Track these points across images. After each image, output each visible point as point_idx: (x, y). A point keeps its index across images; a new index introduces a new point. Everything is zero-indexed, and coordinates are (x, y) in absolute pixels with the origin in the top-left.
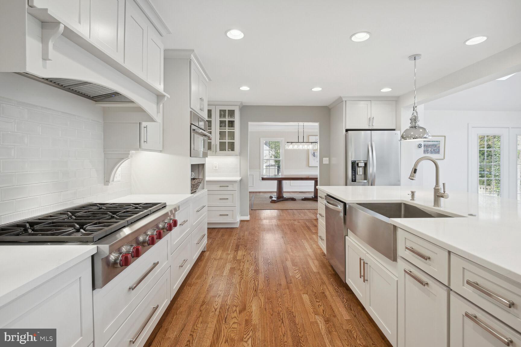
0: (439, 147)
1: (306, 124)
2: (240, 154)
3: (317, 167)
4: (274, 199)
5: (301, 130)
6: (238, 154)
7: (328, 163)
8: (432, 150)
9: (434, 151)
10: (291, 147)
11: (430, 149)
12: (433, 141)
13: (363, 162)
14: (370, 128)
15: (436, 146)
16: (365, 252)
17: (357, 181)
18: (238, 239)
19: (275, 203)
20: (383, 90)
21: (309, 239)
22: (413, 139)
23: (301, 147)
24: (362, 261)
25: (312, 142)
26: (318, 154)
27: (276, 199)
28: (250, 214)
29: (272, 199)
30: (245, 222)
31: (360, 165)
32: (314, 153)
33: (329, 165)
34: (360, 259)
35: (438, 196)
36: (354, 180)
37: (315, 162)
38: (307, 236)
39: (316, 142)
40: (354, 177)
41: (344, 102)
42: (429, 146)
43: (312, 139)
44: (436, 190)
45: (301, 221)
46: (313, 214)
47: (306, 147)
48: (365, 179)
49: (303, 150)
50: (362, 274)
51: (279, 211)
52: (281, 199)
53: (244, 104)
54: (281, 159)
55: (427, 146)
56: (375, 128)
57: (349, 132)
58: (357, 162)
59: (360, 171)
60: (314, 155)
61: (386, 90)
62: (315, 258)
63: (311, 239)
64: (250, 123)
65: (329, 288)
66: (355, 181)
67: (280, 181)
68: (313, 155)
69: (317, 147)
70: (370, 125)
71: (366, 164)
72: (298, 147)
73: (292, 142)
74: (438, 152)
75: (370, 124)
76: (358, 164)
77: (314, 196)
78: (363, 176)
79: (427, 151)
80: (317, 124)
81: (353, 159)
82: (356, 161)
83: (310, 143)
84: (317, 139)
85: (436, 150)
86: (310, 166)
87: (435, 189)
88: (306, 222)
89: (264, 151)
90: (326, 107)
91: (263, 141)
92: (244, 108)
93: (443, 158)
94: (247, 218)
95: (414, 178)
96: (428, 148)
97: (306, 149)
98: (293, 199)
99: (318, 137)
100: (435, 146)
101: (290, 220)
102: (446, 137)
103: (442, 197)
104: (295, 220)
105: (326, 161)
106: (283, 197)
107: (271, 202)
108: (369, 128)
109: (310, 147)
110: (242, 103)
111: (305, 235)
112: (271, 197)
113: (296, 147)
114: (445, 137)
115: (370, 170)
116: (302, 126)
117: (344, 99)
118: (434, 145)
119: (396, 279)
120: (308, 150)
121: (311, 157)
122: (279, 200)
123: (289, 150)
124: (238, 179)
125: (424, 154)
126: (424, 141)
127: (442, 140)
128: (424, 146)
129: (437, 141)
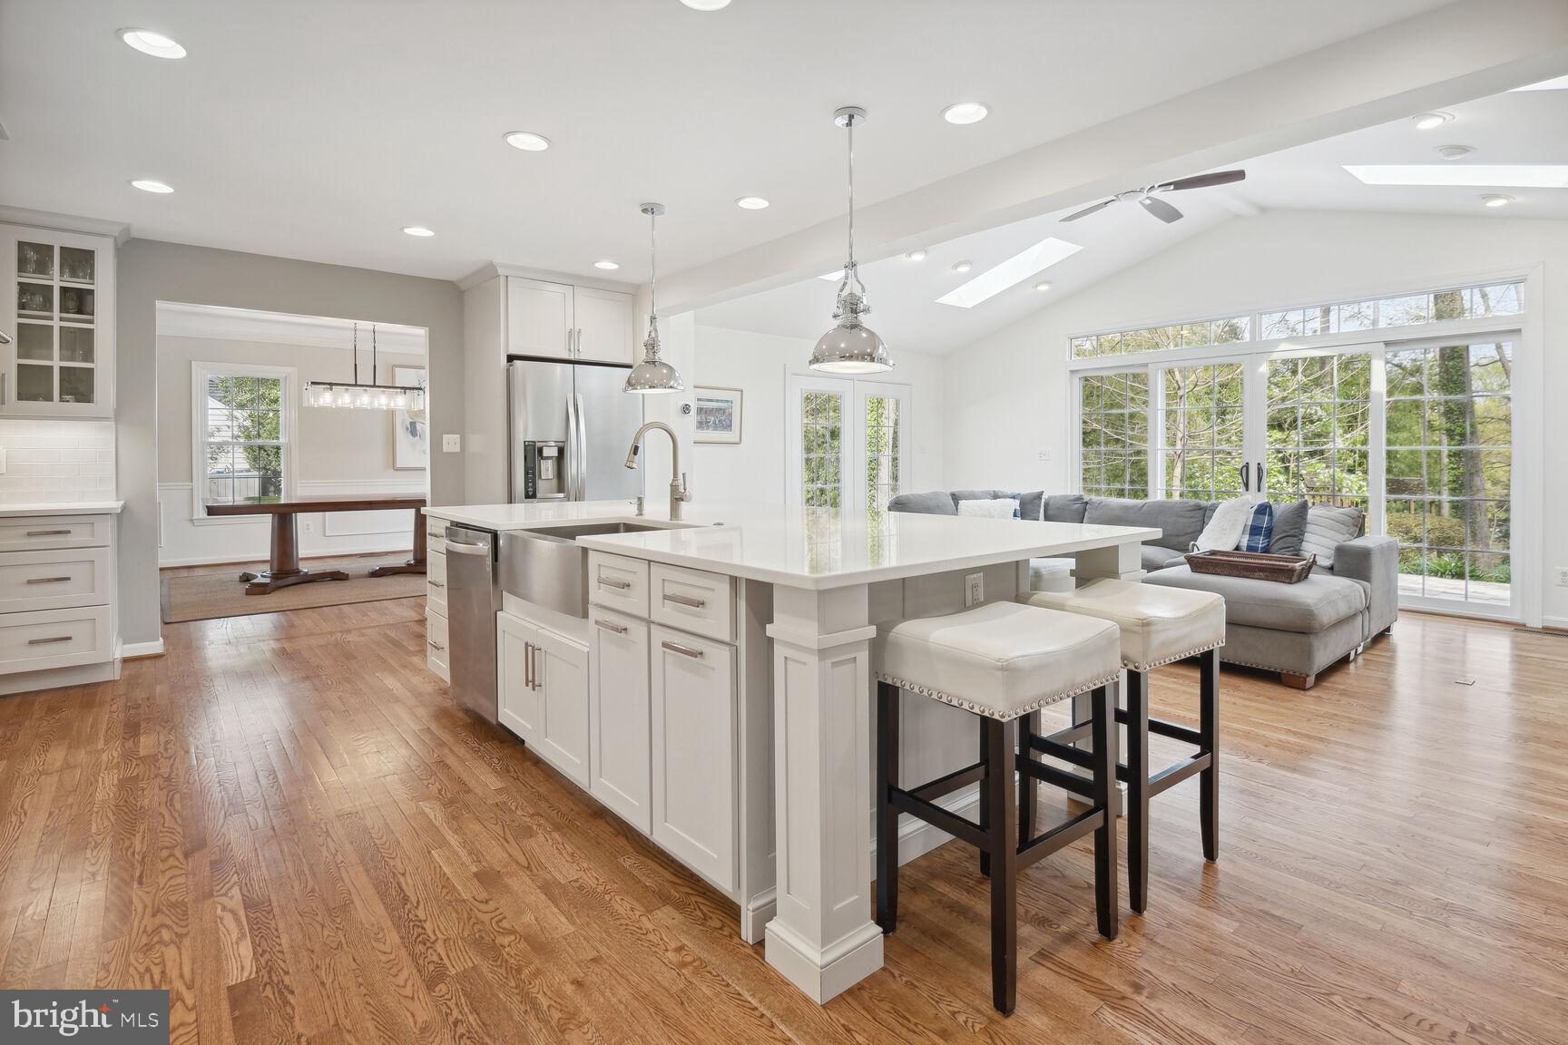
0: (730, 414)
1: (382, 326)
2: (119, 416)
3: (424, 469)
4: (260, 580)
5: (365, 346)
6: (111, 414)
7: (457, 449)
8: (717, 422)
9: (722, 423)
10: (326, 399)
11: (712, 419)
12: (717, 401)
13: (553, 444)
14: (572, 358)
15: (724, 413)
16: (535, 628)
17: (538, 495)
18: (128, 708)
19: (264, 593)
20: (598, 265)
21: (397, 668)
22: (650, 387)
23: (365, 399)
24: (530, 648)
25: (405, 389)
26: (425, 427)
27: (268, 580)
28: (165, 637)
29: (255, 581)
30: (147, 663)
31: (546, 452)
32: (413, 424)
33: (460, 458)
34: (527, 644)
35: (677, 498)
36: (531, 493)
37: (416, 453)
38: (391, 662)
39: (421, 389)
40: (530, 484)
41: (502, 280)
42: (710, 411)
43: (405, 377)
44: (674, 488)
45: (368, 631)
46: (410, 608)
47: (382, 401)
48: (561, 489)
49: (374, 411)
50: (530, 678)
51: (287, 615)
52: (292, 580)
53: (135, 234)
54: (282, 440)
55: (706, 412)
56: (583, 357)
57: (517, 363)
58: (538, 445)
59: (548, 469)
60: (413, 429)
61: (606, 265)
62: (418, 704)
63: (406, 667)
64: (160, 305)
65: (455, 749)
66: (534, 496)
67: (284, 517)
68: (411, 432)
69: (421, 402)
70: (572, 350)
71: (561, 451)
72: (353, 402)
73: (331, 384)
74: (729, 427)
75: (572, 347)
76: (540, 451)
77: (415, 559)
78: (555, 482)
79: (707, 423)
80: (421, 332)
81: (529, 438)
82: (534, 442)
83: (399, 390)
84: (422, 377)
85: (725, 421)
86: (399, 465)
87: (671, 486)
88: (389, 633)
89: (210, 412)
90: (451, 283)
91: (202, 374)
92: (132, 248)
93: (737, 440)
94: (156, 646)
95: (634, 466)
96: (708, 416)
97: (385, 408)
98: (338, 577)
99: (425, 373)
100: (722, 411)
101: (332, 633)
102: (744, 392)
103: (683, 500)
104: (349, 631)
105: (451, 443)
106: (297, 572)
107: (247, 594)
108: (570, 355)
109: (400, 401)
110: (127, 229)
111: (384, 661)
112: (246, 578)
113: (345, 399)
114: (742, 391)
115: (572, 468)
116: (369, 331)
117: (501, 271)
119: (586, 650)
120: (391, 414)
121: (402, 436)
122: (280, 583)
123: (321, 409)
124: (114, 504)
125: (699, 431)
126: (699, 400)
127: (735, 397)
128: (700, 412)
129: (725, 401)
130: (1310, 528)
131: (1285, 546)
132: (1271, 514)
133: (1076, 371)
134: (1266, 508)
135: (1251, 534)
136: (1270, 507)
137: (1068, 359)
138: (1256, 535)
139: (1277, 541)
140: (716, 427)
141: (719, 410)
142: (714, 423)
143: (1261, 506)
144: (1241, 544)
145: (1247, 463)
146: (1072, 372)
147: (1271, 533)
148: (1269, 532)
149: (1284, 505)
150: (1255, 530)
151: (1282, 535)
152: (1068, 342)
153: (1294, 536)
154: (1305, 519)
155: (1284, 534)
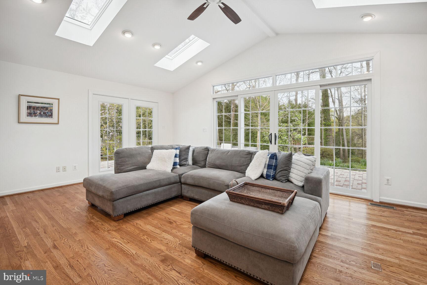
0: (51, 110)
8: (42, 113)
9: (45, 114)
11: (39, 112)
12: (42, 103)
42: (37, 108)
74: (51, 116)
85: (48, 113)
93: (57, 122)
96: (36, 110)
100: (47, 108)
102: (60, 99)
118: (45, 107)
126: (28, 102)
127: (55, 102)
128: (29, 108)
129: (48, 104)
130: (293, 166)
131: (282, 175)
132: (276, 159)
133: (215, 98)
134: (274, 156)
135: (268, 168)
136: (276, 156)
137: (212, 94)
138: (270, 169)
139: (279, 172)
140: (41, 116)
142: (40, 113)
143: (272, 155)
144: (263, 173)
145: (271, 133)
146: (214, 99)
147: (276, 168)
148: (275, 167)
149: (282, 154)
150: (269, 167)
151: (281, 170)
152: (212, 87)
153: (286, 170)
154: (291, 162)
155: (282, 169)
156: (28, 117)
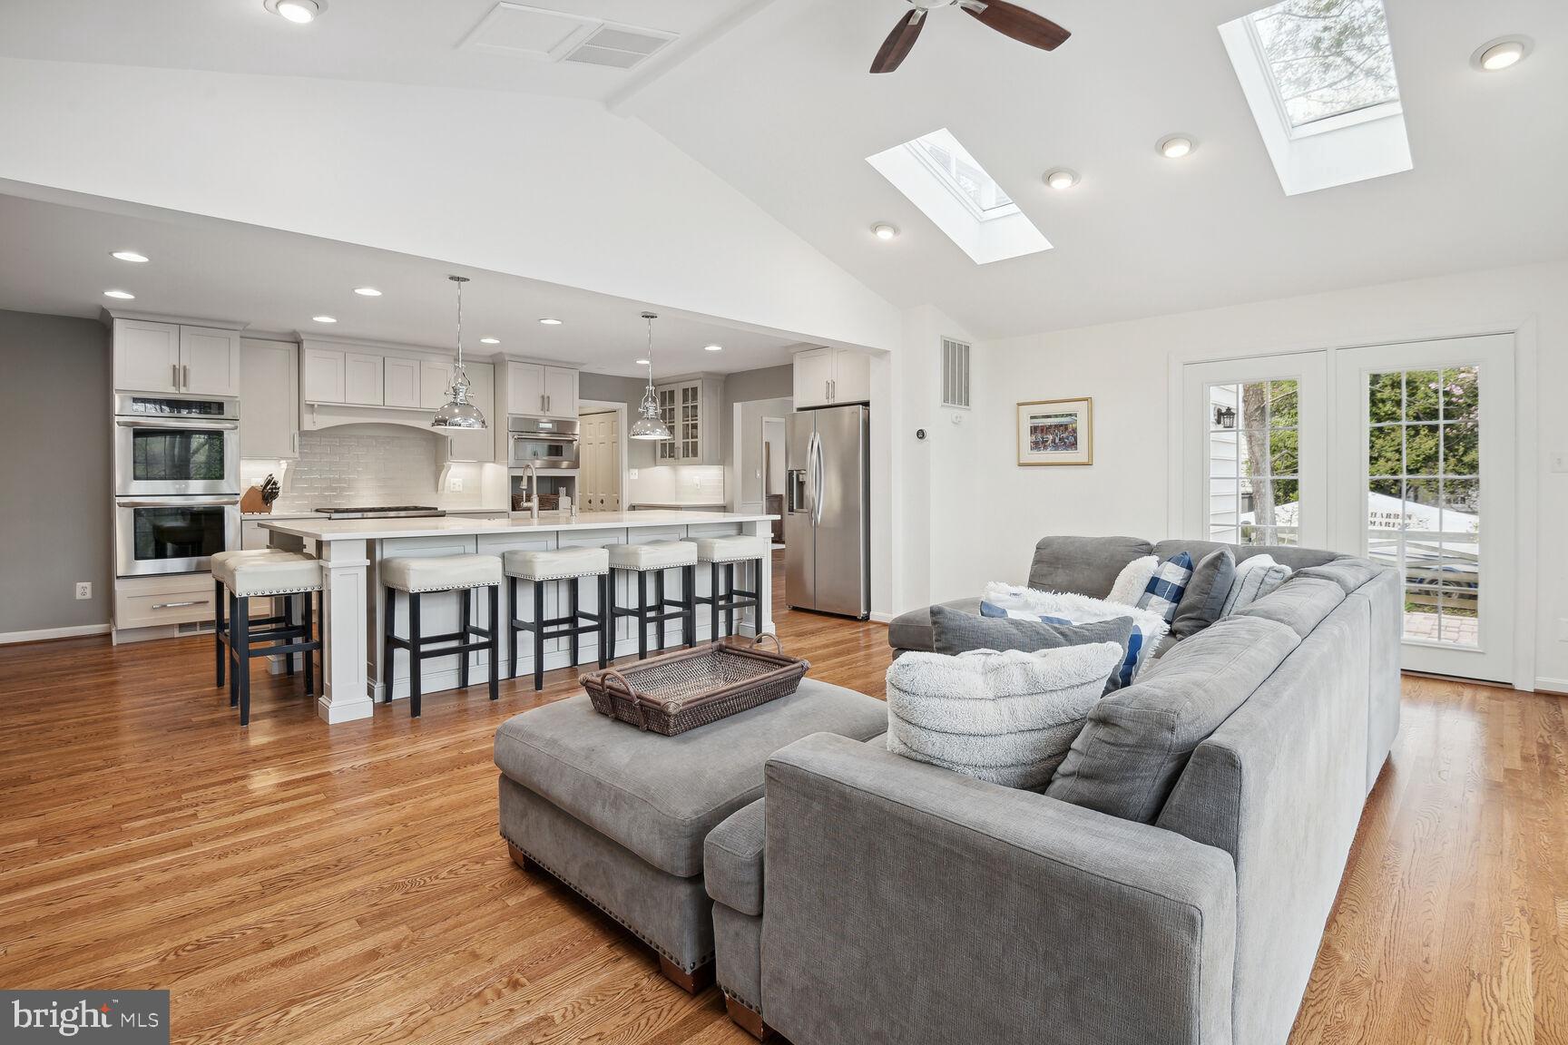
0: (1075, 431)
8: (1057, 441)
9: (1063, 441)
11: (1051, 437)
12: (1056, 416)
15: (1066, 429)
31: (800, 479)
41: (795, 357)
42: (1047, 428)
55: (1042, 430)
56: (837, 401)
58: (795, 473)
70: (829, 398)
74: (1074, 445)
75: (829, 396)
76: (798, 477)
79: (1044, 442)
82: (793, 471)
85: (1067, 438)
92: (730, 379)
93: (1086, 460)
96: (1046, 434)
100: (1065, 427)
102: (1091, 399)
108: (828, 401)
115: (809, 490)
117: (791, 351)
118: (1062, 425)
125: (1035, 452)
126: (1032, 418)
127: (1081, 408)
128: (1034, 430)
129: (1067, 415)
140: (1056, 447)
141: (1058, 426)
142: (1054, 441)
156: (1032, 452)
